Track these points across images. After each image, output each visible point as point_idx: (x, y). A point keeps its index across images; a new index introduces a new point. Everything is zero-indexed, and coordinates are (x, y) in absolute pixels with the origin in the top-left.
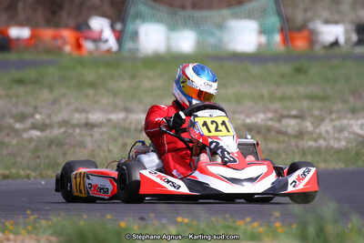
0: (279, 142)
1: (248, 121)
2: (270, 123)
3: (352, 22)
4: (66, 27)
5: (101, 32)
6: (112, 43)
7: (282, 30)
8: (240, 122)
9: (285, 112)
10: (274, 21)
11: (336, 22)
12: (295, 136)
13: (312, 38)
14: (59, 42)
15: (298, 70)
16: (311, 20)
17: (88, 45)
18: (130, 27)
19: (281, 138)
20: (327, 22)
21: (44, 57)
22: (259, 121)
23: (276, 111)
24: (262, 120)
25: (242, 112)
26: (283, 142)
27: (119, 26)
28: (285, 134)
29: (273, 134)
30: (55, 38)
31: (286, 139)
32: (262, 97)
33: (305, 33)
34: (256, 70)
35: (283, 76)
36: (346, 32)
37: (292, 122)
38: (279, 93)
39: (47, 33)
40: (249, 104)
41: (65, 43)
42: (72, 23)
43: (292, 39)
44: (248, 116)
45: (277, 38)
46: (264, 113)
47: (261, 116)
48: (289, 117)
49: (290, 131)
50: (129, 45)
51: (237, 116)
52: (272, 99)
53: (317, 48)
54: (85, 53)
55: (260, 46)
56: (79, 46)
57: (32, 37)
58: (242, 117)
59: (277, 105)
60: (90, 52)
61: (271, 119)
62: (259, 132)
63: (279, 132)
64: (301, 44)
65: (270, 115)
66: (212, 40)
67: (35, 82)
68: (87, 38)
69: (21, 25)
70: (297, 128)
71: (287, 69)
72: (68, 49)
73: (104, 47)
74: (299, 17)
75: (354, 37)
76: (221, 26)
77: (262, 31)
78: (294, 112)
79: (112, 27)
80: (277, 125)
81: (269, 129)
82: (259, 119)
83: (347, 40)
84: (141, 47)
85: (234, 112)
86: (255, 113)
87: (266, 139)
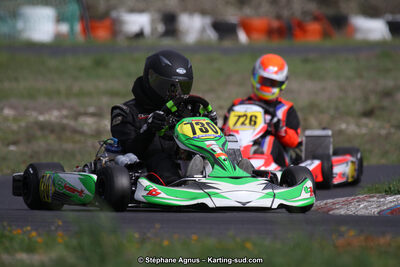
0: (74, 142)
1: (41, 118)
2: (65, 121)
3: (159, 11)
7: (82, 18)
8: (31, 120)
9: (82, 110)
10: (74, 9)
11: (141, 11)
12: (92, 136)
13: (115, 27)
15: (99, 63)
16: (114, 8)
19: (77, 137)
20: (132, 10)
22: (53, 119)
23: (72, 108)
24: (57, 117)
25: (35, 109)
26: (79, 142)
28: (82, 133)
29: (68, 133)
31: (83, 138)
32: (58, 92)
33: (107, 23)
34: (52, 62)
35: (81, 69)
36: (153, 22)
37: (90, 120)
38: (76, 89)
40: (42, 99)
43: (93, 29)
44: (41, 113)
45: (78, 27)
46: (59, 109)
47: (56, 113)
48: (86, 114)
49: (87, 129)
51: (28, 113)
52: (69, 94)
53: (120, 38)
55: (58, 36)
58: (34, 114)
59: (73, 102)
61: (66, 117)
62: (52, 131)
63: (75, 131)
64: (102, 34)
65: (65, 112)
70: (94, 127)
71: (86, 61)
74: (102, 6)
75: (161, 28)
76: (15, 15)
77: (60, 19)
78: (91, 110)
80: (72, 123)
81: (64, 128)
82: (53, 116)
83: (154, 30)
85: (26, 109)
86: (49, 109)
87: (60, 138)
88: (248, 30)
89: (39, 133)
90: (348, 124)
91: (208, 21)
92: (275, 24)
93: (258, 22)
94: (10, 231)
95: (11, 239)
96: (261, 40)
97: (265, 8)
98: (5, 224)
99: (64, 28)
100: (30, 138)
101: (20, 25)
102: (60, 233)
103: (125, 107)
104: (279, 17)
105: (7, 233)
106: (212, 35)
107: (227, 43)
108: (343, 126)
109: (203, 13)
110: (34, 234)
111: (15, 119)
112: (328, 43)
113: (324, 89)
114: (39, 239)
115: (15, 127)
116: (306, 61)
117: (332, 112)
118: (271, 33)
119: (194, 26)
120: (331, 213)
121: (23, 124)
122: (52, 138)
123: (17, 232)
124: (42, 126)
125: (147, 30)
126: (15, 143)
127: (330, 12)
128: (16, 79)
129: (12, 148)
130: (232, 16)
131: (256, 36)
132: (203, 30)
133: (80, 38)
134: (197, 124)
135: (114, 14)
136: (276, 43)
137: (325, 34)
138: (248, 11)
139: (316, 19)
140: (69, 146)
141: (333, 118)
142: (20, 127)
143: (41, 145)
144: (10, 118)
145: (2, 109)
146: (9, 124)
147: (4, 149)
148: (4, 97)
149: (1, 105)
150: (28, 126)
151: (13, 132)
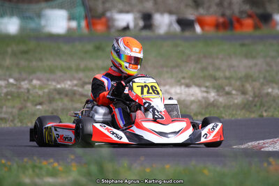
0: (82, 103)
1: (59, 86)
2: (75, 88)
3: (139, 11)
7: (86, 17)
8: (52, 87)
9: (87, 80)
10: (80, 11)
11: (127, 12)
13: (109, 24)
15: (98, 48)
20: (121, 12)
22: (67, 86)
23: (80, 79)
24: (69, 86)
25: (54, 80)
29: (77, 96)
32: (70, 68)
33: (103, 20)
34: (66, 48)
35: (86, 52)
36: (135, 19)
38: (82, 66)
40: (59, 73)
43: (94, 24)
44: (59, 83)
45: (83, 24)
46: (71, 80)
47: (69, 83)
51: (50, 83)
52: (78, 69)
53: (113, 31)
55: (70, 30)
58: (54, 83)
59: (81, 75)
61: (76, 85)
62: (67, 95)
63: (82, 95)
64: (100, 28)
65: (75, 82)
66: (32, 25)
71: (89, 47)
74: (100, 8)
75: (141, 23)
76: (39, 16)
77: (71, 18)
80: (80, 90)
81: (74, 93)
82: (67, 85)
83: (136, 25)
85: (48, 80)
86: (64, 80)
87: (72, 100)
88: (202, 24)
89: (57, 97)
90: (273, 88)
91: (174, 18)
92: (221, 20)
93: (209, 19)
94: (40, 163)
95: (41, 168)
96: (211, 31)
97: (214, 8)
98: (35, 158)
99: (74, 24)
100: (51, 100)
101: (43, 22)
102: (74, 164)
104: (223, 15)
105: (37, 164)
106: (177, 28)
107: (187, 34)
108: (270, 90)
109: (171, 13)
110: (56, 164)
111: (41, 87)
112: (258, 33)
113: (256, 64)
114: (60, 168)
115: (40, 93)
116: (243, 45)
117: (262, 80)
118: (217, 26)
119: (164, 22)
120: (262, 150)
121: (46, 90)
122: (66, 100)
123: (44, 163)
124: (60, 92)
125: (132, 25)
126: (40, 104)
127: (259, 11)
128: (41, 60)
129: (39, 107)
130: (191, 15)
131: (207, 28)
132: (170, 25)
133: (85, 31)
135: (108, 14)
136: (222, 33)
137: (256, 27)
138: (201, 11)
139: (250, 16)
141: (262, 85)
142: (44, 92)
143: (58, 105)
144: (37, 86)
145: (32, 80)
146: (37, 90)
147: (34, 108)
148: (32, 71)
149: (31, 78)
150: (49, 92)
151: (39, 96)
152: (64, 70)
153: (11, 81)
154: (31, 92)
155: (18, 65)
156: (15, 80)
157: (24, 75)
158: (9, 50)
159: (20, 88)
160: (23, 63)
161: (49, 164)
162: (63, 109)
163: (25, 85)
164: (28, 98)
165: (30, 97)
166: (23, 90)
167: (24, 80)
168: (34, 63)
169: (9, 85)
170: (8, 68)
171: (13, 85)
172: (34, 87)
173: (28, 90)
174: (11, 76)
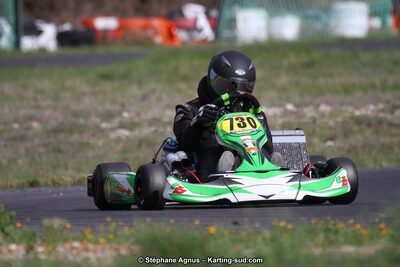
0: (391, 136)
1: (358, 113)
2: (381, 115)
4: (158, 16)
5: (195, 20)
6: (207, 32)
7: (395, 12)
8: (347, 115)
9: (397, 103)
10: (386, 2)
14: (150, 33)
17: (182, 35)
18: (227, 13)
19: (394, 131)
21: (134, 49)
22: (369, 113)
23: (388, 102)
24: (373, 111)
25: (350, 104)
26: (397, 135)
27: (214, 13)
29: (385, 127)
30: (145, 28)
32: (373, 86)
34: (365, 57)
35: (395, 63)
38: (391, 82)
39: (136, 23)
40: (359, 94)
41: (156, 33)
42: (164, 11)
44: (357, 108)
45: (390, 21)
46: (375, 104)
47: (372, 107)
50: (226, 33)
51: (344, 108)
52: (384, 88)
54: (177, 43)
55: (371, 30)
56: (171, 36)
57: (121, 28)
58: (350, 109)
59: (389, 95)
60: (184, 43)
61: (382, 111)
62: (369, 125)
63: (391, 125)
65: (381, 106)
66: (318, 26)
67: (125, 77)
68: (180, 27)
69: (107, 15)
72: (159, 39)
73: (199, 36)
77: (373, 14)
79: (207, 14)
80: (389, 117)
81: (380, 122)
82: (369, 110)
84: (239, 35)
85: (342, 104)
86: (365, 104)
87: (377, 132)
89: (355, 128)
94: (335, 225)
95: (336, 232)
98: (328, 218)
99: (376, 23)
100: (347, 134)
103: (187, 106)
105: (331, 227)
111: (332, 115)
114: (364, 232)
115: (331, 123)
121: (339, 119)
122: (369, 132)
123: (341, 226)
124: (359, 121)
126: (332, 139)
128: (331, 75)
129: (330, 143)
134: (237, 119)
140: (386, 140)
142: (337, 122)
143: (357, 139)
144: (327, 114)
145: (318, 106)
146: (326, 120)
147: (323, 145)
148: (319, 93)
149: (317, 101)
150: (344, 122)
151: (330, 128)
152: (364, 89)
153: (290, 107)
154: (318, 122)
155: (297, 84)
156: (296, 105)
157: (308, 99)
158: (285, 62)
159: (301, 116)
160: (305, 80)
161: (348, 226)
162: (364, 146)
163: (309, 112)
164: (314, 131)
165: (317, 130)
166: (306, 120)
167: (308, 105)
168: (322, 81)
169: (287, 113)
170: (283, 89)
171: (291, 112)
172: (323, 115)
173: (314, 120)
174: (288, 100)
